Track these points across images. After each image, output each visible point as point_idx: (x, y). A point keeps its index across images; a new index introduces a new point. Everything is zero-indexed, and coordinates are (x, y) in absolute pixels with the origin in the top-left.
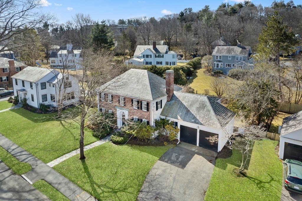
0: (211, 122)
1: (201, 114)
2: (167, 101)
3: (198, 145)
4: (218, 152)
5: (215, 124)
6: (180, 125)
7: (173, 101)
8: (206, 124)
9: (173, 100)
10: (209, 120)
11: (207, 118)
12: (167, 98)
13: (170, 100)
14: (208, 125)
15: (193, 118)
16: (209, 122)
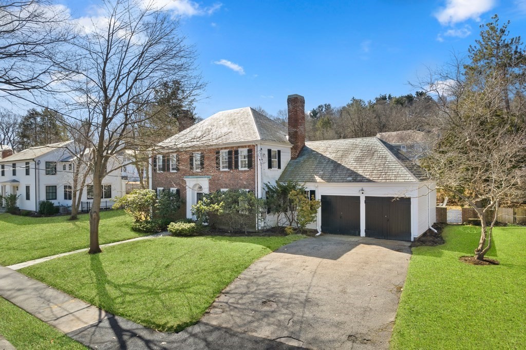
0: (391, 173)
1: (367, 165)
2: (292, 158)
3: (363, 234)
4: (412, 239)
5: (402, 176)
6: (322, 196)
7: (305, 157)
8: (380, 179)
9: (304, 155)
10: (386, 171)
11: (382, 169)
12: (292, 152)
13: (298, 156)
14: (384, 181)
15: (348, 174)
16: (386, 176)
